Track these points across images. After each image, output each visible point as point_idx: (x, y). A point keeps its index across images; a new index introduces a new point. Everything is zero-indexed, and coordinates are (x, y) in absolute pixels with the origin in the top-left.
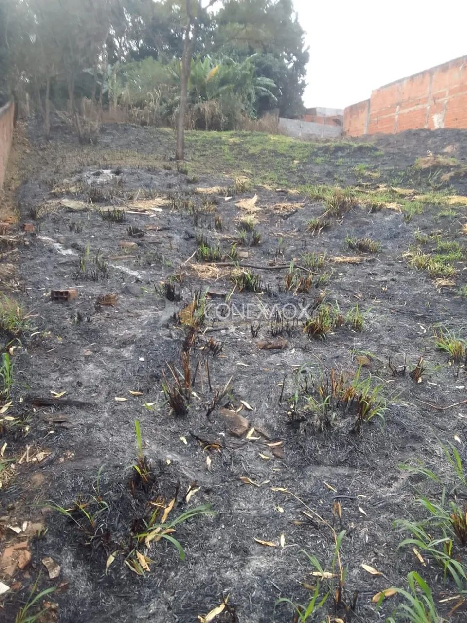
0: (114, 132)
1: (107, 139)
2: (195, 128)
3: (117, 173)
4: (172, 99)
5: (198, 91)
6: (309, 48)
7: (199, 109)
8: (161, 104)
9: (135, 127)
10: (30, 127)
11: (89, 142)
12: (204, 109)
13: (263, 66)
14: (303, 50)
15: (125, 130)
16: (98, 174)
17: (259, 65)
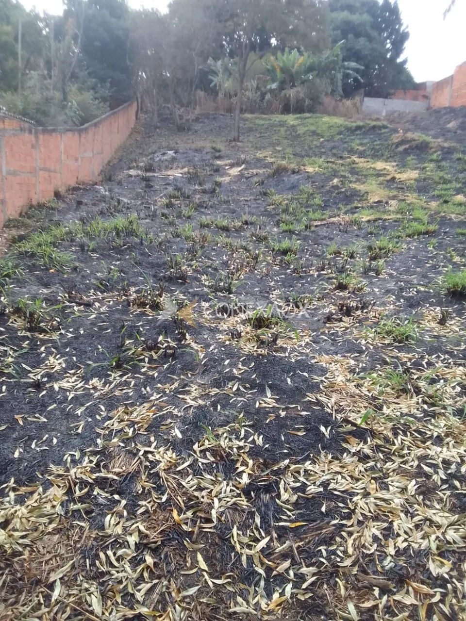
0: (206, 120)
1: (198, 126)
2: (282, 113)
3: (176, 153)
4: (265, 87)
5: (288, 80)
6: (407, 27)
7: (286, 95)
8: (256, 93)
9: (223, 115)
10: (148, 119)
11: (184, 129)
12: (290, 95)
13: (353, 51)
14: (402, 29)
15: (214, 118)
16: (164, 154)
17: (349, 50)
